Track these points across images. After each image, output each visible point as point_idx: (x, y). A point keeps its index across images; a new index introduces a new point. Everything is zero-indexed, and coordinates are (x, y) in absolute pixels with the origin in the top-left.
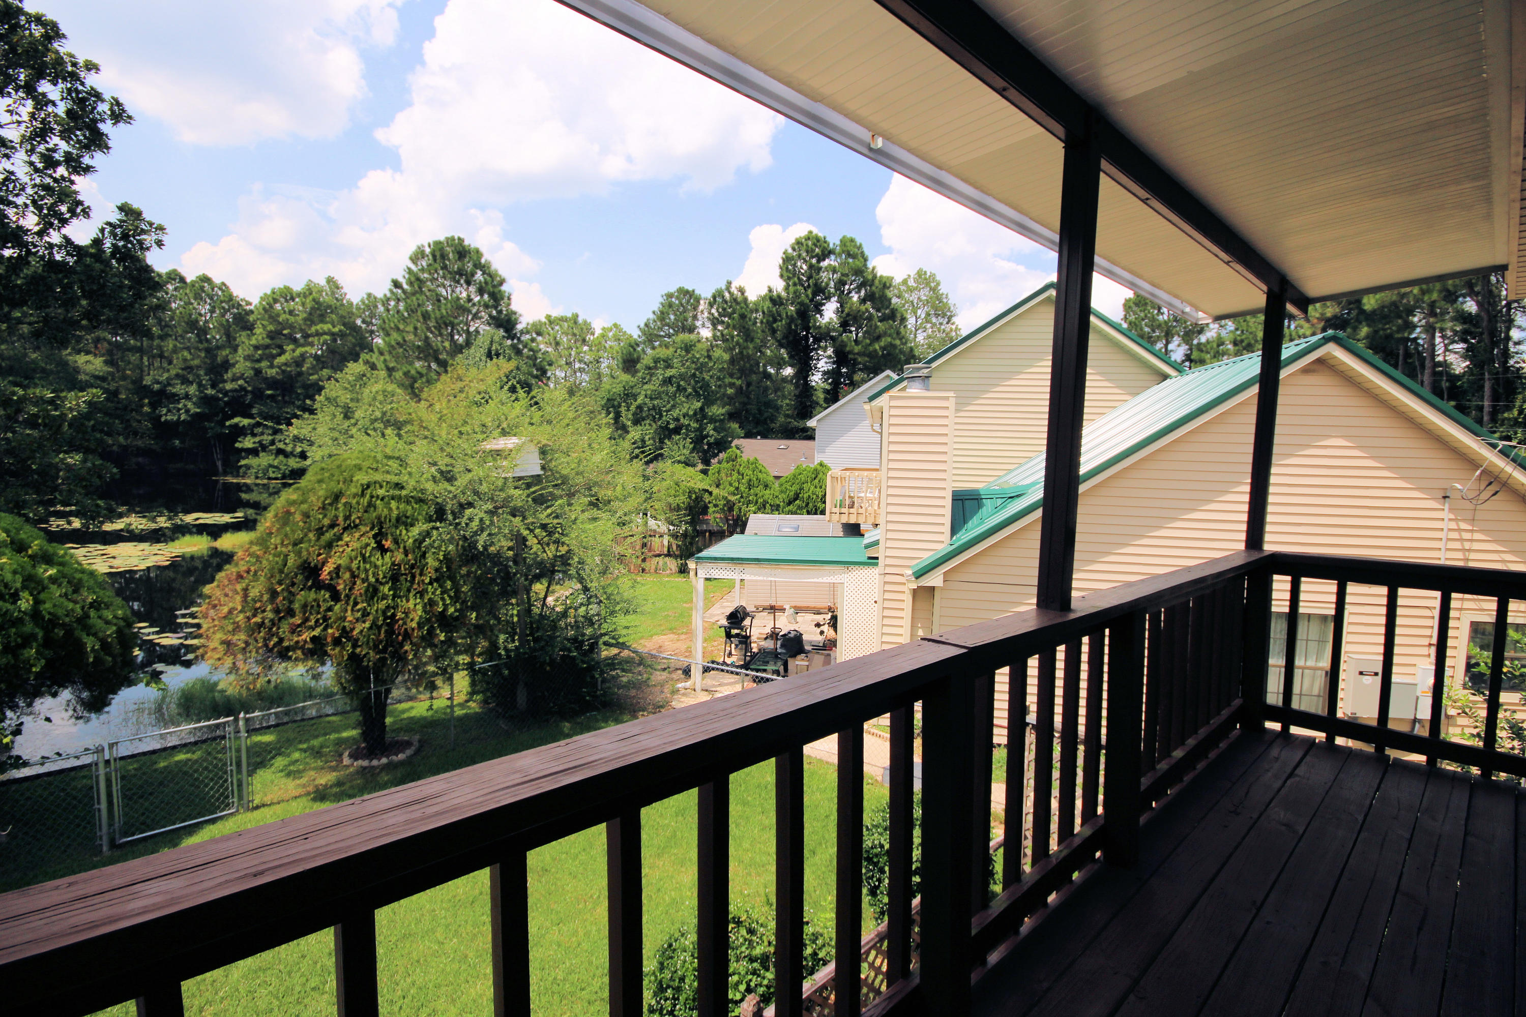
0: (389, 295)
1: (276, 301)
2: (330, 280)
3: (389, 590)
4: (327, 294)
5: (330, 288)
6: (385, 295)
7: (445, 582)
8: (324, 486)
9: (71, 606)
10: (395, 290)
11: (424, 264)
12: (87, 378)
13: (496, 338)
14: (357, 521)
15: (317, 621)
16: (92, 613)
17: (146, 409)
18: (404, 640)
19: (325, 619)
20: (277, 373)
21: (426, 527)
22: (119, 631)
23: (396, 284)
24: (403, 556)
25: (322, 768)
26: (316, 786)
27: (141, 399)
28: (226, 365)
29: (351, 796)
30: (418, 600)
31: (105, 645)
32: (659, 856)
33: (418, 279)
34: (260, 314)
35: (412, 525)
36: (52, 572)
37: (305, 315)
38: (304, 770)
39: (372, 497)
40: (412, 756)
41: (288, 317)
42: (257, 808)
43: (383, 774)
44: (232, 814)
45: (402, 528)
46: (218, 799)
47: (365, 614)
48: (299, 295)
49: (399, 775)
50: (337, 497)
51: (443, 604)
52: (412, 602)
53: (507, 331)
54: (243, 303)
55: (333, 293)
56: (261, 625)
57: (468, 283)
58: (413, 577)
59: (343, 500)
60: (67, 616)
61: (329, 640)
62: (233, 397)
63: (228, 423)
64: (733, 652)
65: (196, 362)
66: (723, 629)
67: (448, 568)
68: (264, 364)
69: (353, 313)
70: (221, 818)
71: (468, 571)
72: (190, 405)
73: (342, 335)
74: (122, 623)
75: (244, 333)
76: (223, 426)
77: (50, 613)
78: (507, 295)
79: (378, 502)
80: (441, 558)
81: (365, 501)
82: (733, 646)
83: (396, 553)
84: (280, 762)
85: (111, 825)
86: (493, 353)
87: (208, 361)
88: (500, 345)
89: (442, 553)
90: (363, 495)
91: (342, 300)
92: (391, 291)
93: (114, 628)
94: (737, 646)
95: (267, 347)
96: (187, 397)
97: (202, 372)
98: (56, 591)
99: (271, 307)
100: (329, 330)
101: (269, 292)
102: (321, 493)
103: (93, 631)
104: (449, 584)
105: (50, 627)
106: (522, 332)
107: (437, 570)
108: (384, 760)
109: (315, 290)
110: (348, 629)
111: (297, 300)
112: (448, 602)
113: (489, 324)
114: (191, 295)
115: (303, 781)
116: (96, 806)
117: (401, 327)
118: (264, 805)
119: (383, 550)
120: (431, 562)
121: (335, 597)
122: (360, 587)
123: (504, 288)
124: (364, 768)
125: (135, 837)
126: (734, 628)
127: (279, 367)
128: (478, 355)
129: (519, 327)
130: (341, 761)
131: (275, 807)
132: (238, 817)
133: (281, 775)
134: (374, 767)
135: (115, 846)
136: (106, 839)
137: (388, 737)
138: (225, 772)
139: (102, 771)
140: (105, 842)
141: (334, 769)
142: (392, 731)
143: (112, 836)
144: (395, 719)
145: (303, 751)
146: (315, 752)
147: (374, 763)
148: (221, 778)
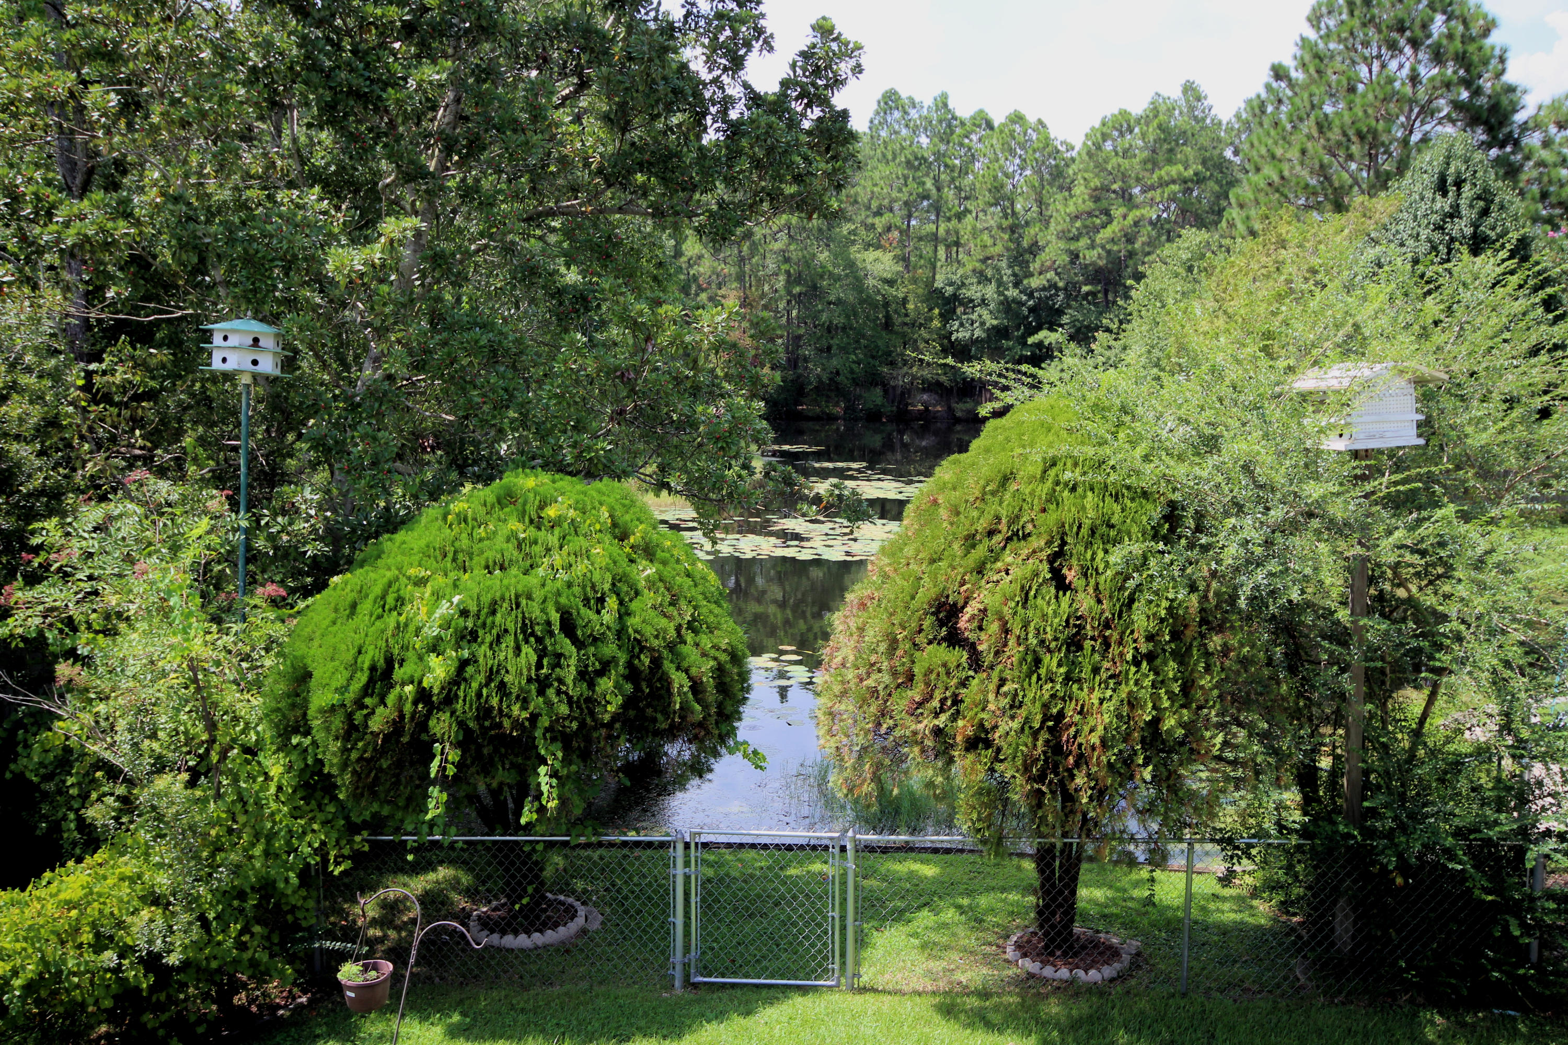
0: (1264, 95)
1: (1105, 137)
2: (1190, 89)
3: (1059, 665)
4: (1181, 113)
5: (1187, 101)
6: (1259, 96)
7: (1165, 663)
8: (991, 461)
9: (663, 622)
10: (1275, 85)
11: (1332, 23)
12: (875, 282)
13: (1459, 149)
14: (1029, 527)
15: (943, 701)
16: (689, 637)
17: (936, 323)
18: (1077, 765)
19: (957, 701)
20: (1099, 257)
21: (1137, 549)
22: (720, 670)
23: (1279, 73)
24: (1093, 602)
25: (972, 952)
26: (951, 983)
27: (931, 310)
28: (1035, 249)
29: (989, 1025)
30: (1109, 693)
31: (696, 687)
33: (1318, 56)
34: (1082, 162)
35: (1116, 541)
36: (651, 571)
37: (1146, 154)
38: (947, 948)
39: (1057, 483)
40: (1112, 980)
41: (1120, 160)
42: (863, 990)
43: (1053, 1000)
44: (829, 988)
45: (1098, 545)
46: (814, 958)
47: (1016, 704)
48: (1138, 121)
49: (1075, 1014)
50: (1006, 479)
51: (1154, 707)
52: (1097, 694)
53: (1491, 130)
54: (1062, 149)
55: (1192, 109)
56: (874, 692)
57: (1415, 44)
58: (1107, 644)
59: (1013, 487)
60: (657, 637)
61: (959, 739)
62: (1040, 299)
63: (1030, 341)
65: (999, 249)
67: (1176, 636)
68: (1084, 242)
69: (1219, 140)
70: (815, 989)
71: (1225, 645)
72: (986, 316)
73: (1199, 179)
74: (724, 657)
75: (1059, 197)
76: (1025, 344)
77: (636, 631)
78: (1497, 52)
79: (1066, 493)
80: (1163, 613)
81: (1044, 489)
83: (1081, 595)
84: (925, 918)
85: (687, 948)
86: (1450, 180)
87: (1012, 246)
88: (1466, 161)
89: (1165, 604)
90: (1043, 479)
91: (1204, 119)
92: (1268, 87)
93: (712, 663)
95: (1090, 214)
96: (984, 302)
97: (1004, 264)
98: (649, 598)
99: (1099, 148)
100: (1179, 173)
101: (1097, 124)
102: (985, 471)
103: (685, 664)
104: (1171, 669)
105: (637, 650)
106: (1524, 127)
107: (1150, 638)
108: (1064, 973)
109: (1162, 108)
110: (987, 725)
111: (1137, 130)
112: (1166, 704)
113: (1453, 122)
114: (998, 147)
115: (937, 966)
116: (671, 919)
117: (1279, 152)
118: (874, 990)
119: (1062, 585)
120: (1140, 619)
121: (976, 662)
122: (1014, 651)
123: (1495, 39)
124: (1031, 976)
125: (713, 980)
127: (1103, 247)
128: (1418, 187)
129: (1520, 117)
130: (1003, 949)
131: (887, 998)
132: (836, 997)
133: (916, 942)
134: (1046, 981)
135: (689, 984)
136: (679, 968)
137: (1077, 929)
138: (825, 918)
139: (680, 870)
140: (678, 974)
141: (987, 960)
142: (1085, 917)
143: (686, 966)
144: (1099, 894)
145: (959, 907)
146: (977, 921)
147: (1048, 971)
148: (819, 925)
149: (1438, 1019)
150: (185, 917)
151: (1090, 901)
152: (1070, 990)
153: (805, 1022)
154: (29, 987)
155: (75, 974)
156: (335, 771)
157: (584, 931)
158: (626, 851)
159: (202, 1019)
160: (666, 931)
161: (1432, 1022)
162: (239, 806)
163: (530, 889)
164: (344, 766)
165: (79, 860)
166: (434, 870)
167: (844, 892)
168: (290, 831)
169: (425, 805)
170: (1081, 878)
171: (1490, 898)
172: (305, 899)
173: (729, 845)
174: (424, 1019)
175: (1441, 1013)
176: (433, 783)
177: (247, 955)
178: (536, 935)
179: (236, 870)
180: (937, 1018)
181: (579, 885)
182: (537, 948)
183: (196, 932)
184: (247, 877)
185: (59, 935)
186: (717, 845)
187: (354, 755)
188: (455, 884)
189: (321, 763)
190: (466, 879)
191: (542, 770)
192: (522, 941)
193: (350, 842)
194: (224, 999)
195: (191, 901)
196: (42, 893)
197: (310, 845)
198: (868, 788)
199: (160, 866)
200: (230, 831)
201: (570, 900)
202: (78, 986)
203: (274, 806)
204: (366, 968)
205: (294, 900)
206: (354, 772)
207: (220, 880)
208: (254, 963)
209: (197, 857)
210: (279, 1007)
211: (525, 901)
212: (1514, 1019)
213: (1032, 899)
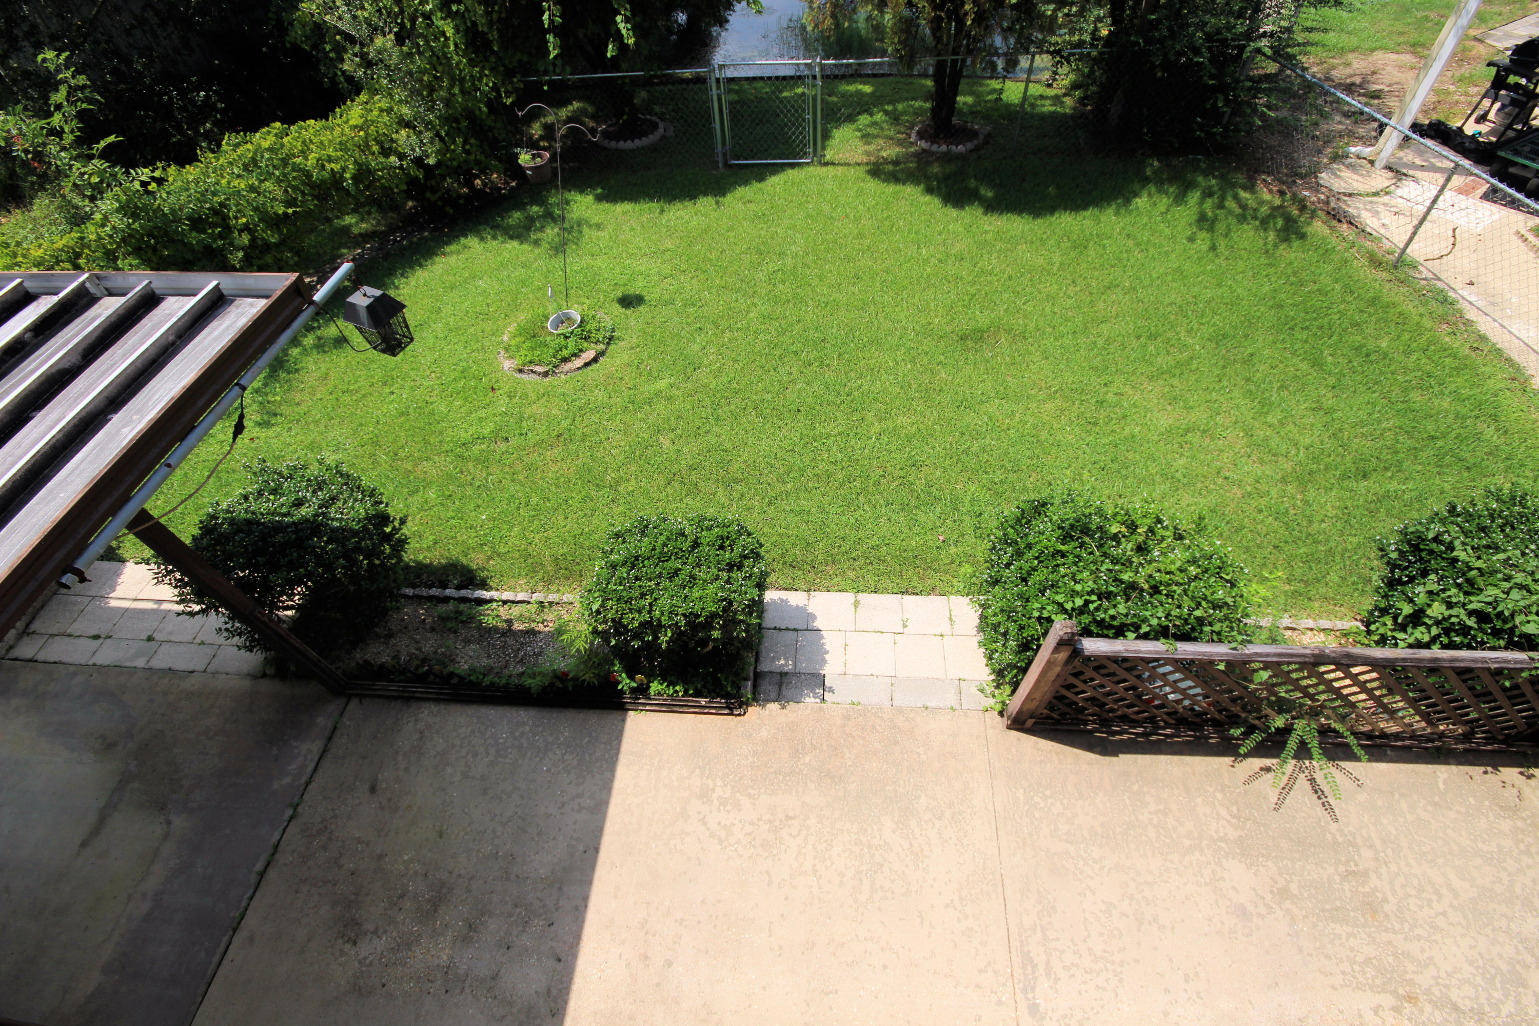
25: (891, 138)
26: (877, 157)
29: (897, 180)
32: (1151, 378)
38: (876, 136)
40: (971, 151)
42: (826, 164)
43: (936, 164)
44: (807, 164)
46: (798, 145)
49: (947, 171)
64: (1491, 116)
66: (1494, 70)
70: (799, 164)
82: (1497, 105)
84: (864, 119)
85: (724, 144)
94: (1503, 106)
108: (944, 148)
115: (870, 147)
118: (833, 164)
124: (924, 151)
125: (740, 162)
126: (1516, 74)
130: (909, 136)
131: (840, 168)
132: (811, 168)
133: (859, 134)
134: (933, 153)
135: (727, 166)
136: (720, 156)
137: (955, 120)
138: (804, 120)
139: (714, 92)
140: (720, 159)
141: (900, 143)
142: (961, 113)
143: (724, 155)
144: (969, 99)
145: (886, 113)
146: (895, 118)
147: (934, 148)
148: (800, 125)
149: (1156, 163)
150: (429, 134)
151: (965, 103)
152: (946, 158)
153: (793, 184)
154: (354, 178)
155: (379, 170)
156: (486, 29)
157: (663, 138)
158: (684, 86)
159: (460, 196)
160: (710, 132)
161: (1152, 165)
162: (435, 59)
163: (627, 110)
164: (491, 24)
165: (353, 101)
166: (571, 104)
167: (815, 106)
168: (472, 76)
169: (547, 48)
170: (960, 88)
171: (1211, 82)
172: (495, 122)
173: (747, 79)
174: (582, 192)
175: (1158, 160)
176: (548, 31)
177: (472, 157)
178: (637, 141)
179: (448, 103)
180: (868, 177)
181: (657, 109)
182: (638, 148)
183: (438, 145)
184: (456, 108)
185: (359, 147)
186: (740, 79)
187: (495, 16)
188: (583, 112)
189: (474, 23)
190: (590, 109)
191: (619, 18)
192: (629, 145)
193: (511, 82)
194: (469, 184)
195: (428, 125)
196: (339, 121)
197: (487, 85)
198: (829, 22)
199: (401, 101)
200: (436, 78)
201: (654, 118)
202: (382, 177)
203: (456, 58)
204: (534, 157)
205: (489, 122)
206: (498, 29)
207: (439, 110)
208: (477, 163)
209: (421, 95)
210: (501, 189)
211: (625, 117)
212: (1199, 160)
213: (928, 105)
